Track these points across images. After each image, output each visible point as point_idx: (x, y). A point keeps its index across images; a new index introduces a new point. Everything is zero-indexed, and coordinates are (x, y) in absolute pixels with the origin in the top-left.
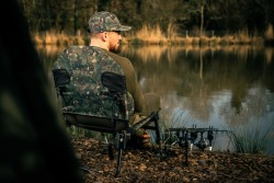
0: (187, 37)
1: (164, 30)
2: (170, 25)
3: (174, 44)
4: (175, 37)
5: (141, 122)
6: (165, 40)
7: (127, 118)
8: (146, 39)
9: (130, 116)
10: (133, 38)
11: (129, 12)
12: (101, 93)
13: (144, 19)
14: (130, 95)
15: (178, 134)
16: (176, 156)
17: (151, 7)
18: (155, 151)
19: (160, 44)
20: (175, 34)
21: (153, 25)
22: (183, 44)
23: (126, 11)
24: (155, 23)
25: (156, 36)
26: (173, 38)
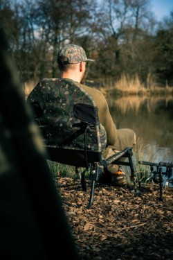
0: (167, 87)
1: (143, 80)
2: (149, 75)
3: (153, 94)
4: (154, 87)
5: (114, 156)
6: (144, 90)
7: (100, 150)
8: (124, 90)
9: (102, 148)
10: (111, 88)
11: (108, 62)
12: (74, 125)
13: (122, 68)
14: (102, 127)
15: (152, 169)
16: (151, 192)
17: (130, 57)
18: (129, 188)
19: (140, 94)
20: (154, 84)
21: (131, 76)
22: (163, 93)
23: (104, 61)
24: (134, 73)
25: (135, 86)
26: (152, 88)
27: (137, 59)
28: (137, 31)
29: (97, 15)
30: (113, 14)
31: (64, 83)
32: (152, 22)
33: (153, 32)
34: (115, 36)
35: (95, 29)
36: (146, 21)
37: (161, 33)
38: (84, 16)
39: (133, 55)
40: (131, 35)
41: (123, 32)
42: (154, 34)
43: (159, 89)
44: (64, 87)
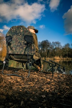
1: (60, 57)
4: (62, 58)
6: (60, 59)
8: (56, 58)
10: (54, 58)
11: (53, 54)
12: (24, 44)
13: (56, 55)
19: (59, 59)
22: (63, 59)
25: (58, 58)
27: (59, 53)
28: (58, 48)
29: (51, 45)
30: (54, 45)
31: (20, 27)
32: (61, 47)
33: (61, 48)
34: (54, 49)
35: (51, 48)
36: (60, 46)
37: (63, 49)
38: (48, 46)
39: (58, 52)
40: (57, 49)
41: (56, 48)
42: (62, 49)
43: (63, 58)
44: (21, 28)
